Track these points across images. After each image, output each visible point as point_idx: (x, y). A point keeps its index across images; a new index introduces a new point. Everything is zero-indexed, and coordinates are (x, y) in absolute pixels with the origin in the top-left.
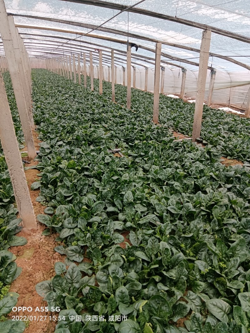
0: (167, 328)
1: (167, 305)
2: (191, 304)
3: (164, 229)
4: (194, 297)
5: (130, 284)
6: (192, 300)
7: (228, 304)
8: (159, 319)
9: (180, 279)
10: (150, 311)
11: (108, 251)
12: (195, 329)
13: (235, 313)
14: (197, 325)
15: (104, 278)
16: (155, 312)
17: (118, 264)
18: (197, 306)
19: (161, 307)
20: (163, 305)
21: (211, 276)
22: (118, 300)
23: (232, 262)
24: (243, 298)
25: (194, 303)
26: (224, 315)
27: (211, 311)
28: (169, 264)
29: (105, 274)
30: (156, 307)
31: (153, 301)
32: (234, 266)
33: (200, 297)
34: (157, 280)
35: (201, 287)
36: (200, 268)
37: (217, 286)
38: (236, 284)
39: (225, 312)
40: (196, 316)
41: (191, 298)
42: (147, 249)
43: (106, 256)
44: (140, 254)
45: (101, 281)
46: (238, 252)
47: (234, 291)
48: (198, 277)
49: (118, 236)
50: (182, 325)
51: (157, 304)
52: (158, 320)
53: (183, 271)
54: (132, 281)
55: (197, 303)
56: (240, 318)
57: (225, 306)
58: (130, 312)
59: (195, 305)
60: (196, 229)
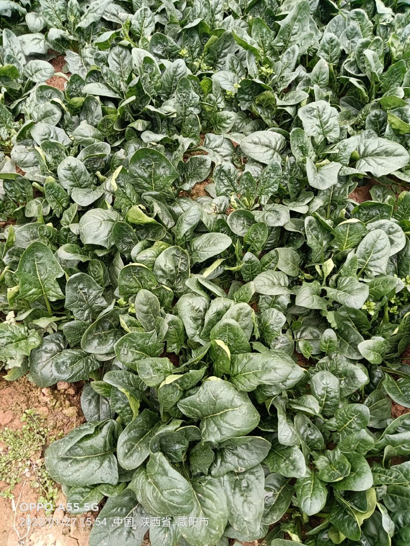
0: (174, 206)
1: (165, 164)
2: (214, 156)
3: (138, 26)
4: (218, 142)
5: (86, 150)
6: (215, 149)
7: (279, 135)
8: (157, 193)
9: (186, 116)
10: (136, 185)
11: (23, 103)
12: (224, 190)
13: (293, 143)
14: (227, 184)
15: (30, 157)
16: (146, 185)
17: (51, 121)
18: (225, 156)
19: (155, 172)
20: (158, 166)
21: (246, 97)
22: (66, 184)
23: (285, 60)
24: (307, 114)
25: (218, 152)
26: (273, 155)
27: (250, 155)
28: (160, 91)
29: (29, 148)
30: (146, 175)
31: (138, 165)
32: (287, 67)
33: (229, 139)
34: (140, 129)
35: (228, 121)
36: (224, 87)
37: (259, 111)
38: (293, 98)
39: (275, 149)
40: (223, 168)
41: (214, 146)
42: (106, 75)
43: (23, 114)
44: (95, 89)
45: (25, 163)
46: (295, 36)
47: (290, 110)
48: (222, 105)
49: (37, 64)
50: (202, 193)
51: (147, 168)
52: (154, 197)
53: (190, 98)
54: (87, 143)
55: (225, 151)
56: (302, 150)
57: (276, 139)
58: (97, 198)
59: (221, 155)
60: (207, 10)
